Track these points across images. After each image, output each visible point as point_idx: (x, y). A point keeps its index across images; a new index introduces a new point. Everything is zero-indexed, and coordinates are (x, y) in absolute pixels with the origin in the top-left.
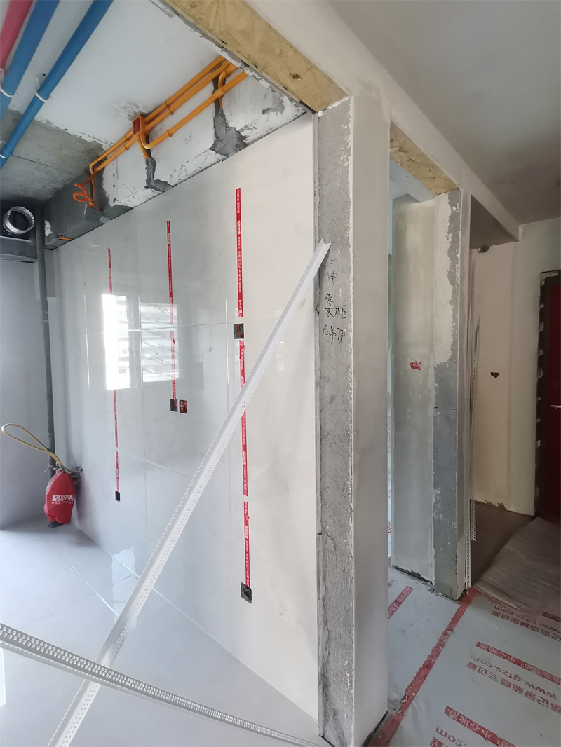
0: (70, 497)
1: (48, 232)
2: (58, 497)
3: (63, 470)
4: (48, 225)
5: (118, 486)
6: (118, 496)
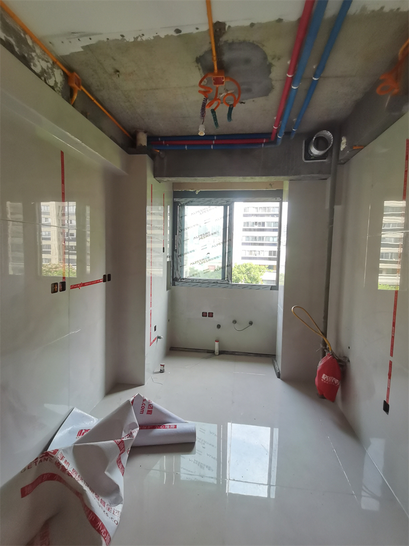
0: (336, 381)
1: (343, 147)
2: (327, 377)
3: (333, 354)
4: (344, 140)
5: (388, 397)
6: (386, 408)
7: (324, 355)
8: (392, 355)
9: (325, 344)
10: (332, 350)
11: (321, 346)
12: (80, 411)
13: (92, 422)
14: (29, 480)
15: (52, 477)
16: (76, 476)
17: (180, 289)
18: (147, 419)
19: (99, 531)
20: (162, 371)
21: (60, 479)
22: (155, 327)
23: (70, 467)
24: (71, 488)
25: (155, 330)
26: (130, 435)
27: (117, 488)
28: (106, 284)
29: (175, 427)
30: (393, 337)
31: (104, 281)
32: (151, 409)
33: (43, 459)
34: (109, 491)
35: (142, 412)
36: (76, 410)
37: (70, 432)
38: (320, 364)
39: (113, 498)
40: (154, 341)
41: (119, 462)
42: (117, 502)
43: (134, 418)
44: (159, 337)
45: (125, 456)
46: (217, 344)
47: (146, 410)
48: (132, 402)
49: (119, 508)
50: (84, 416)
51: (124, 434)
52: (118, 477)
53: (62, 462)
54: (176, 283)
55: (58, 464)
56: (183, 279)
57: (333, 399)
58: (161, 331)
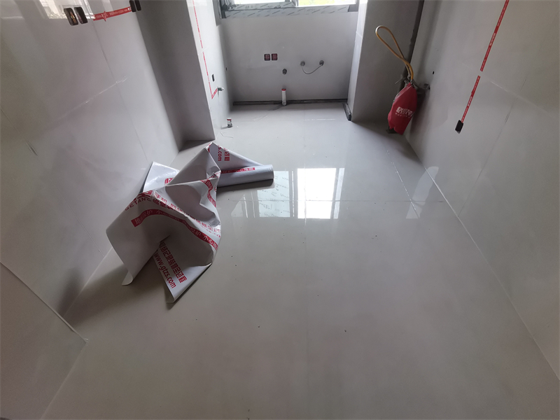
0: (410, 112)
2: (402, 109)
3: (413, 84)
5: (464, 116)
6: (459, 127)
7: (403, 86)
8: (482, 69)
9: (406, 73)
10: (413, 80)
11: (402, 77)
12: (160, 165)
13: (175, 172)
14: (135, 215)
15: (154, 212)
16: (176, 209)
17: (232, 21)
18: (227, 164)
19: (208, 242)
20: (230, 126)
21: (162, 213)
22: (213, 76)
23: (169, 203)
24: (174, 218)
25: (214, 80)
26: (215, 176)
27: (213, 215)
28: (137, 14)
29: (254, 169)
30: (490, 47)
31: (133, 10)
32: (228, 156)
33: (141, 199)
34: (208, 217)
35: (220, 159)
36: (155, 164)
37: (157, 181)
38: (397, 97)
39: (212, 221)
40: (215, 93)
41: (209, 197)
42: (216, 223)
43: (213, 162)
44: (220, 89)
45: (214, 194)
46: (284, 92)
47: (223, 157)
48: (209, 149)
49: (219, 227)
50: (165, 168)
51: (208, 176)
52: (211, 207)
53: (160, 199)
54: (226, 13)
55: (156, 201)
56: (235, 6)
57: (401, 132)
58: (220, 82)
